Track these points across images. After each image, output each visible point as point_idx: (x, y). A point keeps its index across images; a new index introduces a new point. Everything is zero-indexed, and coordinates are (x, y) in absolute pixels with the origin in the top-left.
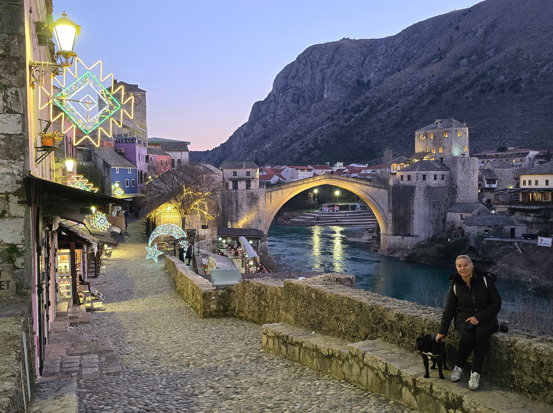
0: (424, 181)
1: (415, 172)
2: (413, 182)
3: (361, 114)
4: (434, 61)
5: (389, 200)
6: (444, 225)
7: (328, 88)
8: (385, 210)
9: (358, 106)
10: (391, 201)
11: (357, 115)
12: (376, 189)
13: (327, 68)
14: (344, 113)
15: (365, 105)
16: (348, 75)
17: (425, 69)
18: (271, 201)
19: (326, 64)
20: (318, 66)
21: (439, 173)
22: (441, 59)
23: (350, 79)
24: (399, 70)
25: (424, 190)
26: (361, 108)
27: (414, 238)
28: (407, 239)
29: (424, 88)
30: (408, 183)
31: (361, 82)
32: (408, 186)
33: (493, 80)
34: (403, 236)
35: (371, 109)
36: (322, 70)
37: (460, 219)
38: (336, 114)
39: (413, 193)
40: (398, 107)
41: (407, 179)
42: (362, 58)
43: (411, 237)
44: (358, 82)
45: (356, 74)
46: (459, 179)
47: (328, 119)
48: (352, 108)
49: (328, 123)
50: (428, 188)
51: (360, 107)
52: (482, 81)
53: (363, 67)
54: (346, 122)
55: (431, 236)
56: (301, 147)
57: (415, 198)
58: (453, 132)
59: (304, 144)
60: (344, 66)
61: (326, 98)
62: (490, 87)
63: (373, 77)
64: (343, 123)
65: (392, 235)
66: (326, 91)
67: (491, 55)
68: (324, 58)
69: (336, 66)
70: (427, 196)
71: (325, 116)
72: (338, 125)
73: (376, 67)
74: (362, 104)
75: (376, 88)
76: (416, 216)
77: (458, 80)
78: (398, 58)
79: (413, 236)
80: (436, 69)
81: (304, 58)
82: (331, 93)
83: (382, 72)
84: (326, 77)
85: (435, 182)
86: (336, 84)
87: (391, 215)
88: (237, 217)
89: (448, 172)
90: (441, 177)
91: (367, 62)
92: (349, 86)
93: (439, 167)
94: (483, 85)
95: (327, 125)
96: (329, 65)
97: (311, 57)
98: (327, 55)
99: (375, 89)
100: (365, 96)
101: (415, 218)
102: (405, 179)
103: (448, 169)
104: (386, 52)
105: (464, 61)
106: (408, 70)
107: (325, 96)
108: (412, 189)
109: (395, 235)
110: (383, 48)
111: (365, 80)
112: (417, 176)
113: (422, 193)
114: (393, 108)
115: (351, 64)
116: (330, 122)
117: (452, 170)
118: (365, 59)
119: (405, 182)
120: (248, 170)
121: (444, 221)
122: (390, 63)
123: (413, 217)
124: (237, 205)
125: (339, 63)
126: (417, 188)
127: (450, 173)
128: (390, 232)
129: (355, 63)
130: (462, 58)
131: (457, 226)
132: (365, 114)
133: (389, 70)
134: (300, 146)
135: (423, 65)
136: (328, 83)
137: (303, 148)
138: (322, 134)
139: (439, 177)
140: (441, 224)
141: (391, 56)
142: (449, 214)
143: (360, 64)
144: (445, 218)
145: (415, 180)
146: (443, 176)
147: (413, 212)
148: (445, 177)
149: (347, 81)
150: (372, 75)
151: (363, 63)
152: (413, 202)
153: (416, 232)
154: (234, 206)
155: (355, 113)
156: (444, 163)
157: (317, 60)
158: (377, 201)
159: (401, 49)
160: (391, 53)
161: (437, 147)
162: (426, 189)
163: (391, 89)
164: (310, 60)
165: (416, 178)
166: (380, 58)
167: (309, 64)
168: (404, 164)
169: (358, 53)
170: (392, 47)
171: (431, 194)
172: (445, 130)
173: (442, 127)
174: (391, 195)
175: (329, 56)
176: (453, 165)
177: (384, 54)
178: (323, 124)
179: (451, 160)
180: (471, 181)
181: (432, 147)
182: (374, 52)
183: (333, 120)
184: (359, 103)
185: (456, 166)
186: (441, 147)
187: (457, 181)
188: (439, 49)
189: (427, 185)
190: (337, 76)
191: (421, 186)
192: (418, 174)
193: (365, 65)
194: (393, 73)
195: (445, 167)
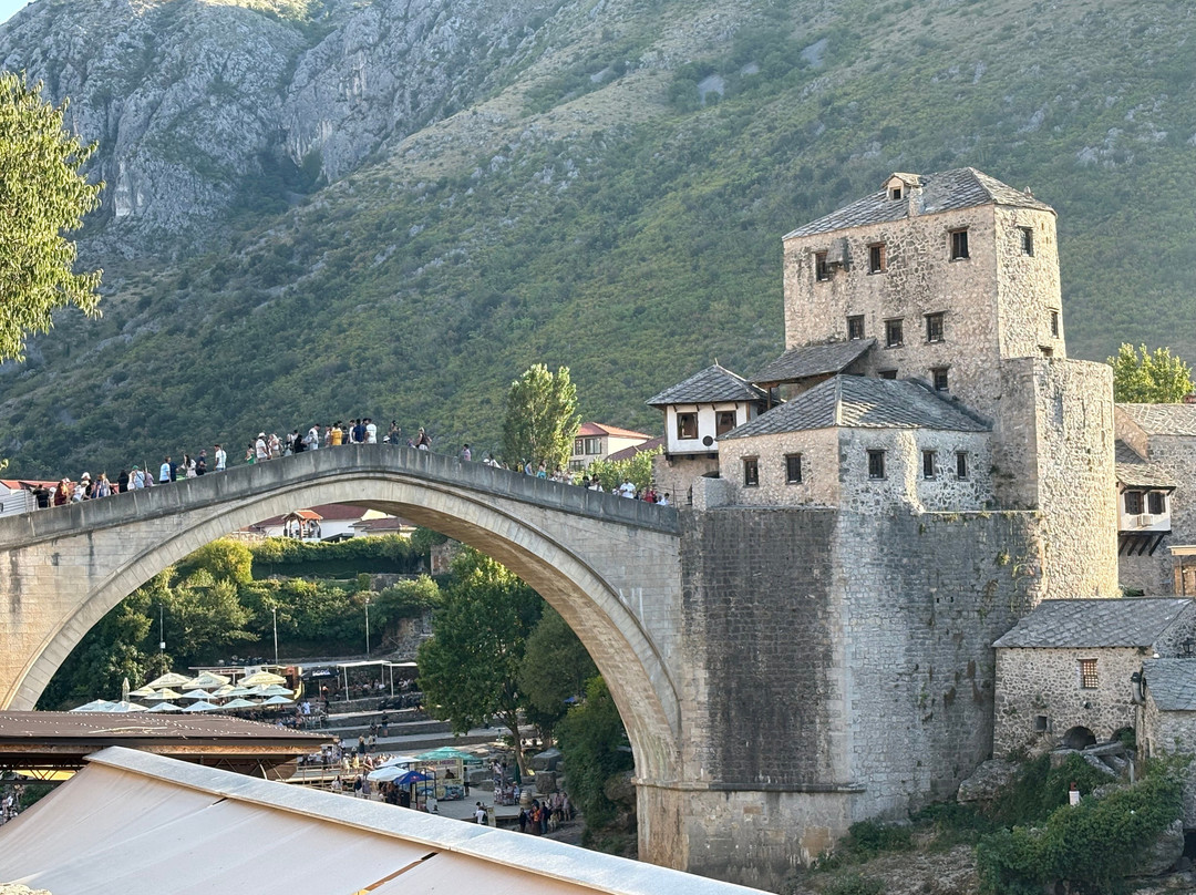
0: (878, 486)
1: (830, 436)
2: (821, 486)
3: (295, 286)
4: (595, 78)
5: (687, 595)
6: (990, 723)
7: (133, 177)
8: (669, 650)
9: (284, 252)
10: (699, 597)
11: (280, 291)
12: (622, 533)
13: (128, 91)
14: (222, 274)
15: (310, 246)
16: (223, 124)
17: (559, 110)
18: (16, 602)
19: (121, 75)
20: (85, 79)
21: (947, 441)
22: (621, 71)
23: (232, 142)
24: (449, 112)
25: (880, 534)
26: (295, 262)
27: (837, 802)
28: (797, 808)
29: (564, 186)
30: (789, 496)
31: (279, 161)
32: (793, 514)
34: (772, 792)
35: (343, 264)
36: (102, 99)
37: (1077, 683)
38: (183, 284)
39: (825, 546)
40: (457, 259)
41: (782, 472)
42: (281, 59)
43: (820, 799)
44: (266, 157)
45: (257, 125)
46: (1042, 473)
47: (145, 303)
48: (256, 259)
49: (145, 322)
50: (900, 518)
51: (290, 256)
52: (798, 161)
53: (284, 98)
54: (230, 317)
55: (925, 787)
56: (20, 427)
57: (836, 574)
58: (998, 228)
59: (31, 415)
60: (202, 85)
61: (124, 219)
63: (332, 139)
64: (219, 322)
65: (714, 788)
66: (122, 188)
67: (817, 65)
68: (110, 50)
69: (166, 85)
70: (894, 566)
71: (127, 295)
72: (192, 333)
73: (342, 99)
74: (298, 242)
75: (357, 176)
76: (842, 678)
77: (699, 154)
78: (434, 66)
79: (830, 790)
80: (604, 107)
81: (15, 43)
82: (148, 200)
83: (370, 123)
84: (123, 128)
85: (933, 488)
86: (168, 157)
87: (702, 674)
89: (982, 439)
90: (955, 464)
91: (301, 76)
92: (228, 174)
93: (935, 411)
95: (142, 330)
96: (135, 81)
97: (49, 41)
98: (124, 38)
99: (352, 183)
100: (310, 208)
101: (839, 690)
102: (772, 470)
103: (979, 423)
104: (383, 37)
105: (715, 84)
106: (492, 108)
107: (121, 212)
108: (815, 527)
109: (728, 791)
110: (367, 24)
111: (298, 149)
112: (843, 458)
113: (869, 551)
114: (438, 263)
115: (233, 80)
116: (153, 316)
117: (1000, 427)
118: (292, 65)
119: (774, 488)
121: (986, 697)
122: (403, 87)
123: (827, 683)
125: (179, 72)
126: (842, 524)
127: (994, 446)
128: (697, 772)
129: (250, 76)
130: (705, 71)
131: (1063, 722)
132: (316, 288)
133: (398, 115)
134: (14, 421)
135: (544, 98)
136: (135, 155)
137: (28, 435)
138: (118, 368)
139: (945, 463)
140: (972, 717)
141: (403, 54)
142: (1009, 663)
143: (273, 85)
144: (990, 686)
145: (833, 478)
146: (961, 457)
147: (827, 656)
148: (970, 466)
149: (217, 151)
150: (327, 131)
151: (285, 80)
152: (823, 596)
153: (846, 767)
155: (272, 281)
156: (952, 390)
157: (77, 57)
158: (628, 596)
159: (446, 29)
160: (402, 46)
161: (908, 310)
162: (887, 524)
163: (421, 186)
164: (45, 53)
165: (836, 467)
166: (361, 61)
167: (43, 67)
168: (737, 402)
169: (261, 39)
170: (405, 18)
171: (916, 554)
172: (954, 219)
173: (931, 209)
174: (699, 564)
175: (135, 43)
176: (1006, 402)
177: (376, 45)
178: (121, 325)
179: (997, 375)
180: (1097, 484)
181: (883, 314)
182: (331, 37)
183: (170, 309)
184: (285, 238)
185: (1022, 405)
186: (935, 310)
187: (1035, 481)
188: (607, 36)
189: (895, 507)
190: (173, 126)
191: (862, 509)
192: (847, 443)
193: (293, 87)
194: (423, 125)
195: (964, 412)
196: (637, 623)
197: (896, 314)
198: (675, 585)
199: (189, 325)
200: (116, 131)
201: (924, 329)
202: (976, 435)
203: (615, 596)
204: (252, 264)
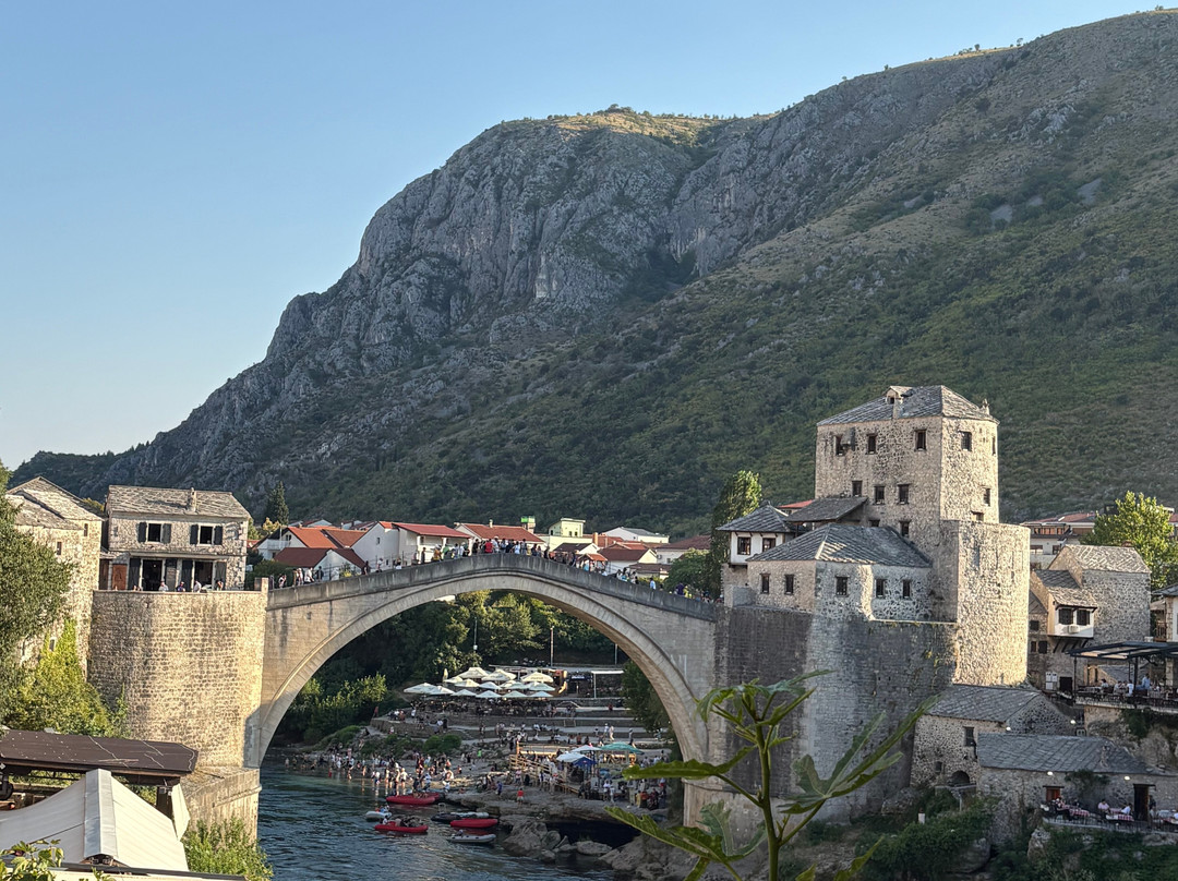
0: (842, 601)
1: (811, 565)
2: (804, 599)
3: (655, 362)
4: (907, 204)
5: (717, 661)
6: (909, 763)
7: (550, 268)
9: (650, 335)
10: (724, 663)
11: (644, 365)
12: (675, 618)
13: (552, 201)
14: (603, 349)
15: (670, 331)
16: (622, 228)
17: (875, 230)
18: (284, 640)
19: (548, 188)
20: (521, 190)
21: (899, 572)
22: (929, 199)
23: (628, 242)
24: (792, 227)
25: (841, 632)
26: (658, 343)
29: (871, 292)
30: (785, 602)
31: (664, 258)
32: (785, 614)
33: (1097, 281)
35: (692, 347)
36: (532, 207)
37: (962, 741)
38: (573, 356)
39: (803, 638)
40: (780, 347)
41: (782, 586)
42: (671, 178)
44: (653, 254)
45: (648, 229)
46: (961, 598)
47: (545, 369)
48: (629, 340)
49: (543, 384)
50: (856, 622)
51: (654, 339)
52: (1060, 281)
53: (670, 208)
54: (605, 384)
55: (863, 801)
56: (445, 460)
57: (810, 656)
58: (945, 432)
59: (455, 451)
60: (608, 198)
61: (542, 300)
62: (1083, 302)
63: (705, 242)
64: (596, 388)
65: (726, 790)
66: (542, 276)
67: (1089, 201)
68: (542, 169)
69: (580, 197)
70: (850, 654)
71: (535, 361)
73: (715, 210)
74: (661, 328)
75: (712, 278)
76: (809, 725)
77: (982, 271)
78: (788, 186)
80: (913, 228)
81: (473, 161)
82: (561, 283)
83: (735, 230)
84: (547, 229)
85: (883, 604)
86: (578, 254)
88: (146, 695)
89: (925, 572)
90: (901, 588)
91: (685, 192)
92: (623, 267)
93: (894, 552)
94: (1064, 293)
95: (541, 390)
96: (557, 194)
97: (497, 160)
98: (553, 159)
99: (707, 282)
100: (674, 301)
101: (806, 733)
102: (777, 586)
103: (924, 561)
104: (750, 163)
105: (1005, 213)
106: (822, 226)
107: (540, 294)
108: (798, 624)
109: (734, 793)
110: (738, 152)
111: (678, 249)
112: (818, 581)
113: (832, 643)
114: (765, 350)
115: (632, 194)
116: (549, 380)
117: (937, 564)
118: (679, 183)
119: (778, 598)
120: (208, 523)
121: (908, 746)
122: (762, 202)
123: (799, 728)
124: (148, 653)
125: (592, 187)
126: (815, 624)
127: (932, 577)
129: (645, 191)
130: (998, 202)
131: (953, 766)
132: (670, 364)
133: (757, 225)
134: (442, 455)
135: (868, 218)
136: (553, 251)
137: (451, 466)
138: (519, 419)
139: (894, 588)
140: (899, 759)
141: (765, 176)
142: (924, 723)
143: (663, 198)
144: (912, 738)
145: (811, 593)
146: (907, 585)
147: (801, 710)
148: (913, 590)
149: (616, 249)
150: (701, 235)
151: (673, 195)
154: (137, 654)
155: (639, 357)
156: (911, 536)
157: (517, 173)
158: (677, 660)
159: (800, 158)
160: (765, 169)
161: (889, 480)
162: (846, 626)
163: (759, 287)
164: (493, 170)
165: (813, 586)
166: (732, 182)
167: (491, 180)
168: (776, 533)
169: (657, 162)
170: (769, 148)
171: (866, 647)
172: (918, 423)
173: (906, 414)
174: (726, 642)
175: (561, 163)
176: (942, 548)
177: (744, 169)
178: (525, 386)
179: (938, 530)
180: (1005, 607)
181: (873, 482)
182: (711, 161)
183: (561, 376)
184: (653, 324)
185: (951, 552)
186: (905, 482)
187: (956, 604)
188: (922, 170)
189: (853, 615)
190: (584, 228)
191: (829, 615)
192: (822, 571)
193: (678, 200)
194: (771, 236)
195: (917, 552)
196: (682, 678)
197: (881, 483)
198: (710, 654)
199: (574, 389)
200: (541, 231)
201: (897, 494)
202: (921, 570)
203: (668, 659)
204: (625, 343)
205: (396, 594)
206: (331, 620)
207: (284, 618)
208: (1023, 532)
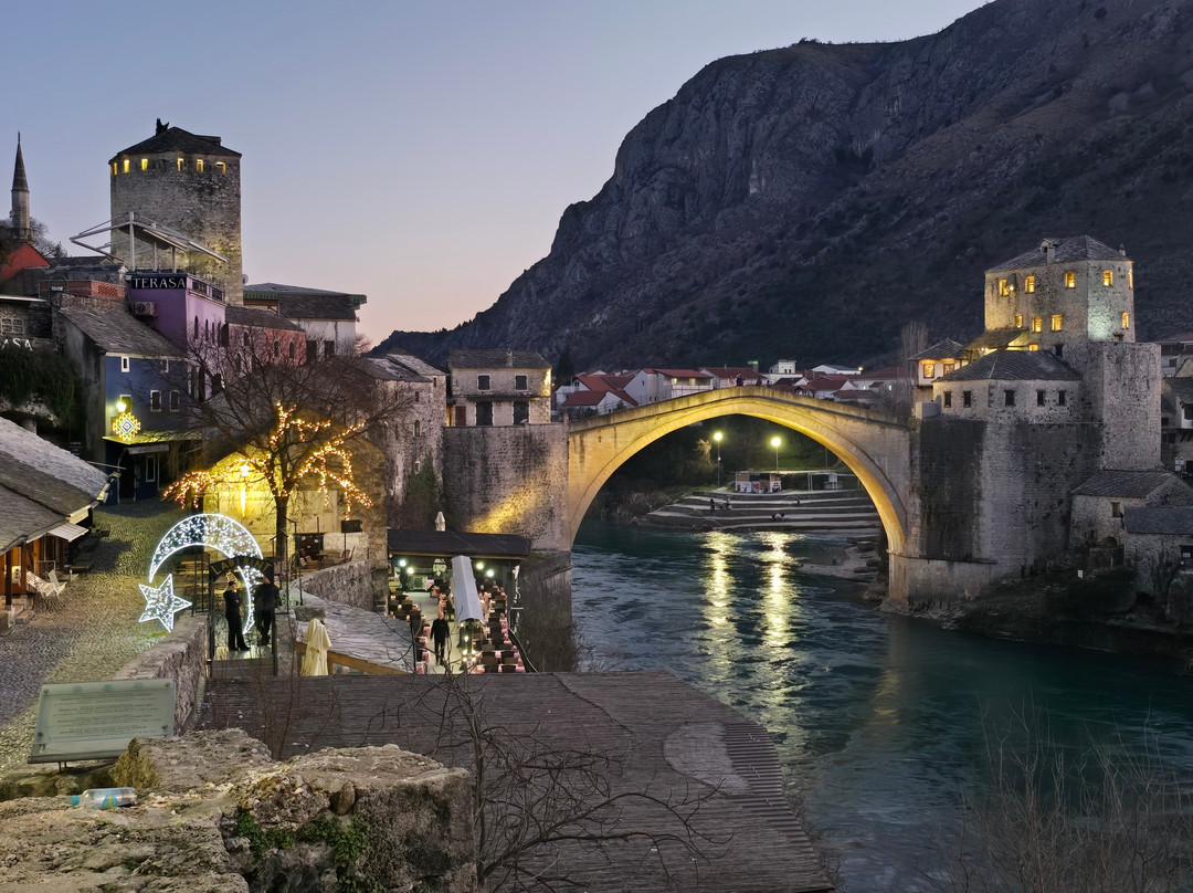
0: (1009, 408)
1: (984, 383)
2: (980, 409)
3: (845, 237)
4: (1040, 99)
5: (911, 461)
6: (1067, 532)
7: (760, 169)
8: (901, 489)
9: (840, 216)
10: (917, 462)
11: (836, 240)
12: (876, 429)
13: (759, 117)
14: (803, 230)
15: (856, 212)
16: (814, 135)
17: (1016, 121)
18: (582, 458)
19: (755, 107)
20: (735, 111)
21: (1052, 386)
22: (1059, 93)
23: (819, 145)
24: (948, 123)
25: (1010, 434)
26: (845, 222)
27: (983, 568)
28: (962, 569)
29: (1014, 170)
30: (964, 413)
31: (847, 154)
32: (964, 422)
34: (951, 561)
35: (873, 224)
36: (745, 123)
37: (1110, 514)
38: (781, 236)
39: (980, 440)
40: (944, 218)
41: (962, 401)
42: (851, 91)
43: (974, 566)
44: (840, 153)
45: (834, 134)
46: (1107, 402)
47: (759, 248)
48: (823, 221)
49: (759, 259)
50: (1022, 427)
51: (844, 217)
52: (1167, 151)
53: (851, 116)
54: (806, 256)
55: (1031, 562)
56: (687, 321)
57: (985, 453)
58: (1090, 271)
59: (694, 314)
60: (802, 111)
61: (754, 194)
63: (880, 140)
64: (799, 259)
65: (921, 557)
66: (754, 176)
68: (750, 92)
69: (781, 112)
70: (1017, 450)
71: (752, 242)
72: (784, 266)
73: (887, 115)
74: (849, 210)
75: (887, 168)
76: (986, 506)
77: (1103, 147)
78: (944, 91)
79: (979, 561)
80: (1043, 119)
81: (697, 92)
82: (768, 182)
83: (903, 129)
84: (756, 139)
85: (1041, 410)
86: (781, 157)
87: (918, 501)
88: (486, 501)
89: (1076, 384)
90: (1057, 397)
91: (863, 101)
92: (816, 164)
93: (1051, 369)
94: (1172, 160)
95: (757, 265)
96: (763, 110)
97: (716, 88)
98: (759, 84)
99: (883, 171)
100: (858, 188)
101: (985, 512)
102: (957, 401)
103: (1075, 375)
104: (913, 75)
105: (1121, 100)
106: (973, 122)
107: (753, 191)
108: (976, 429)
109: (928, 559)
110: (905, 67)
111: (859, 147)
112: (991, 395)
113: (1003, 443)
114: (931, 221)
115: (821, 107)
116: (762, 256)
117: (1086, 377)
118: (858, 95)
119: (957, 409)
120: (521, 373)
121: (1066, 519)
122: (924, 106)
123: (978, 508)
124: (486, 470)
125: (790, 103)
126: (989, 429)
127: (1083, 387)
128: (915, 550)
129: (832, 104)
130: (1115, 91)
131: (1103, 534)
132: (857, 237)
133: (920, 124)
134: (684, 318)
135: (1008, 112)
136: (761, 155)
137: (692, 325)
138: (741, 287)
139: (1051, 397)
140: (1059, 529)
141: (925, 85)
142: (1079, 501)
143: (845, 108)
144: (1069, 513)
145: (986, 404)
146: (1062, 394)
147: (979, 495)
148: (1067, 398)
149: (810, 151)
150: (877, 135)
151: (853, 104)
152: (979, 464)
153: (987, 551)
154: (478, 470)
155: (831, 233)
156: (1064, 358)
157: (732, 98)
158: (880, 461)
159: (953, 68)
160: (926, 79)
161: (1045, 313)
162: (1014, 429)
163: (925, 173)
164: (713, 97)
165: (987, 399)
166: (899, 91)
167: (712, 106)
168: (955, 360)
169: (840, 80)
170: (928, 63)
171: (1029, 445)
172: (1068, 266)
173: (1058, 260)
174: (918, 445)
175: (764, 87)
176: (1089, 365)
177: (909, 80)
178: (745, 261)
179: (1086, 350)
180: (1141, 408)
181: (1032, 315)
182: (882, 76)
183: (772, 252)
184: (841, 207)
185: (1097, 367)
187: (1102, 407)
188: (1052, 69)
189: (1019, 420)
190: (785, 136)
191: (1000, 421)
192: (994, 387)
193: (857, 109)
194: (933, 131)
195: (1069, 369)
196: (884, 474)
197: (1038, 316)
198: (905, 455)
199: (781, 262)
200: (752, 142)
202: (1073, 382)
203: (873, 461)
204: (821, 223)
205: (662, 419)
206: (616, 442)
207: (582, 441)
208: (1155, 348)
